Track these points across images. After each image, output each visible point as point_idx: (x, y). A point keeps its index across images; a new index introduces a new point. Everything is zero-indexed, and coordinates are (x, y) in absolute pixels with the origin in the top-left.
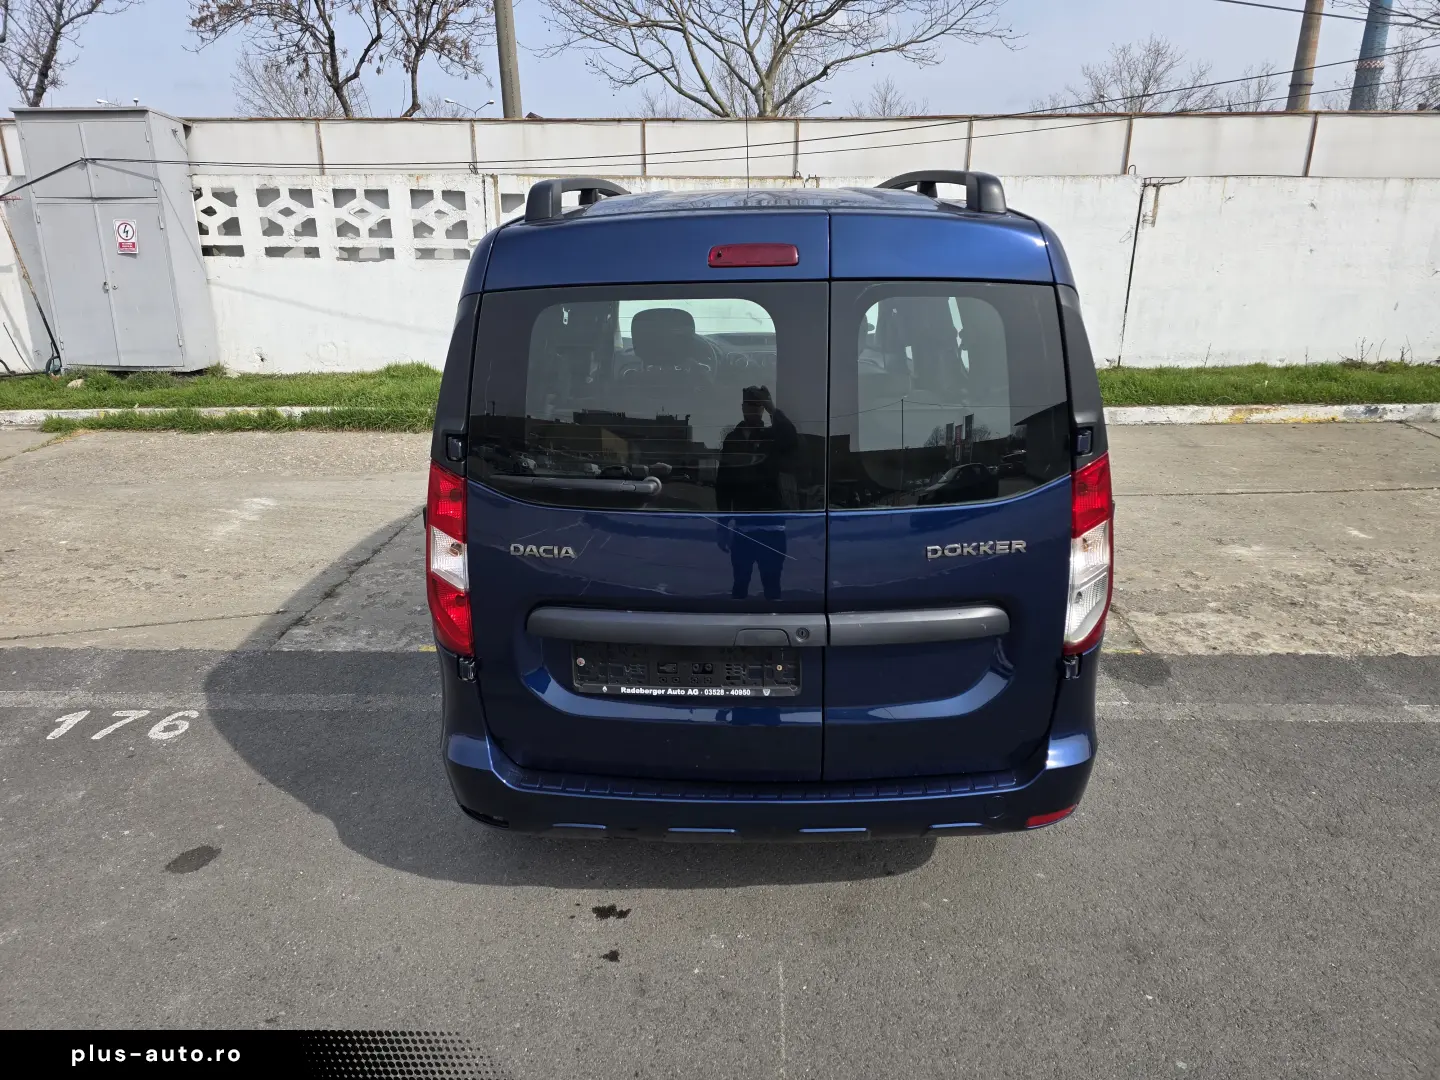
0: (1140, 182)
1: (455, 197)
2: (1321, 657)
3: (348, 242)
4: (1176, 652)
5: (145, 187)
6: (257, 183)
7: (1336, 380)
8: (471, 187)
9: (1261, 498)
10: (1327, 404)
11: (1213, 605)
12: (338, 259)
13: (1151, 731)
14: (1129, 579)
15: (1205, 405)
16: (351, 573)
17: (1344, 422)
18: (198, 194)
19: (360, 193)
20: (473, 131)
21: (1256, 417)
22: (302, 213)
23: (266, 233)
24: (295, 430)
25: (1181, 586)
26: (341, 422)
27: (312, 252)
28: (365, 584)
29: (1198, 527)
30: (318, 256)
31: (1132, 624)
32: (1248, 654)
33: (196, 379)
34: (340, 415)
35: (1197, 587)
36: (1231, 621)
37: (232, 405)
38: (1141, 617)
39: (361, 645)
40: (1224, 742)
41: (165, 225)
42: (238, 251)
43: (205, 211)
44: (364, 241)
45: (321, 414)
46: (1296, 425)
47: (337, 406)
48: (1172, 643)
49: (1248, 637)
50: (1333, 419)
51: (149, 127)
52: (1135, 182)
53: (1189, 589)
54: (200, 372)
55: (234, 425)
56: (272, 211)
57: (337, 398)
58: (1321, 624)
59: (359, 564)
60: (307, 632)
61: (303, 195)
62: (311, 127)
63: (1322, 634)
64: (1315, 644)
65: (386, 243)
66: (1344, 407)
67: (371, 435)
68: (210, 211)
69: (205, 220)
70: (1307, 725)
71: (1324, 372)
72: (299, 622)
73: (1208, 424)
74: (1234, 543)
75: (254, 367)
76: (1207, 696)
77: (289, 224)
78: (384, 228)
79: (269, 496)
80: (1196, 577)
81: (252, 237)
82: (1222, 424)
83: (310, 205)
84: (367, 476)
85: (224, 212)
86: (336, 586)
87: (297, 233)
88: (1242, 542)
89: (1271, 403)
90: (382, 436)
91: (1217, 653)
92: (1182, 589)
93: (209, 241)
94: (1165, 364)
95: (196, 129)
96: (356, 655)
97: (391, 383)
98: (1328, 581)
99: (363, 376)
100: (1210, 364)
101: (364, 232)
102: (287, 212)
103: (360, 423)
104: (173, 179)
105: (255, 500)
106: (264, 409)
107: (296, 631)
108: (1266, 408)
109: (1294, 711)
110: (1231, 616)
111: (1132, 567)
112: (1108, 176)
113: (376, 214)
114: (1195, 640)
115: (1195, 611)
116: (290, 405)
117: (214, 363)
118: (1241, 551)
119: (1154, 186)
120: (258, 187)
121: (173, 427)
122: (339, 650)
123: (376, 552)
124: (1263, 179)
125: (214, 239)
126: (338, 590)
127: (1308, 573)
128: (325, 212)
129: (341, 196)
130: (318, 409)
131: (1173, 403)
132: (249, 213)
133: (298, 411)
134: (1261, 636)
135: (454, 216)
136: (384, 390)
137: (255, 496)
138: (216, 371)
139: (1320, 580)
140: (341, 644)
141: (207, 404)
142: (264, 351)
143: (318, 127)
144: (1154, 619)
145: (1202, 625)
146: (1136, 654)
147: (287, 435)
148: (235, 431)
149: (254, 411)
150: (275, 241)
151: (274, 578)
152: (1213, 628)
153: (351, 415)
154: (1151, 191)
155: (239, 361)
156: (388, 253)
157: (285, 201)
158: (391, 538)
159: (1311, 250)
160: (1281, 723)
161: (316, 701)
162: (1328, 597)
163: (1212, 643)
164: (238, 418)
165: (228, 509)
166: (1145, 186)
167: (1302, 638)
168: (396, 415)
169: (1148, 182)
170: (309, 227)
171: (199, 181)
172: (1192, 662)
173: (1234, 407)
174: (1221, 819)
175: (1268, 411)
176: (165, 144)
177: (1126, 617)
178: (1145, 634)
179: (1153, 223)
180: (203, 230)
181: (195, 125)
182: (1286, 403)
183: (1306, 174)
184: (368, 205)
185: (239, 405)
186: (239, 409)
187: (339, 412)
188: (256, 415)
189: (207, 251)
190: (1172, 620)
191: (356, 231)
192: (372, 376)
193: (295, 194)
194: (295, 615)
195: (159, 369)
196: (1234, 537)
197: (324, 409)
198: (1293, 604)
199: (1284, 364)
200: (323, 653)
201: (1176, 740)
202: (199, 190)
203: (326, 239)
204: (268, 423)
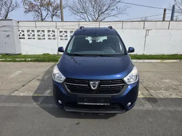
0: (146, 30)
1: (53, 31)
3: (39, 37)
6: (27, 29)
8: (56, 30)
10: (174, 60)
11: (163, 89)
12: (38, 39)
14: (149, 85)
18: (19, 31)
19: (41, 31)
20: (56, 23)
21: (164, 61)
22: (33, 33)
27: (34, 38)
28: (30, 84)
29: (158, 77)
35: (160, 86)
42: (24, 38)
43: (20, 33)
44: (41, 37)
45: (32, 60)
47: (35, 59)
50: (175, 62)
55: (21, 61)
56: (29, 33)
57: (35, 57)
61: (33, 31)
65: (44, 37)
66: (176, 60)
73: (157, 62)
74: (164, 79)
77: (31, 35)
78: (44, 35)
79: (21, 71)
80: (159, 84)
81: (26, 37)
82: (159, 62)
85: (22, 33)
89: (166, 59)
104: (15, 29)
105: (19, 71)
107: (16, 92)
113: (43, 33)
115: (160, 90)
116: (27, 58)
118: (166, 80)
119: (148, 30)
123: (33, 79)
128: (36, 33)
129: (38, 31)
133: (29, 59)
134: (172, 95)
135: (53, 34)
136: (42, 57)
150: (29, 37)
156: (44, 39)
157: (31, 32)
158: (36, 77)
163: (164, 96)
165: (14, 72)
171: (19, 29)
176: (15, 24)
177: (149, 91)
179: (148, 35)
181: (19, 22)
182: (168, 59)
189: (20, 38)
203: (36, 37)
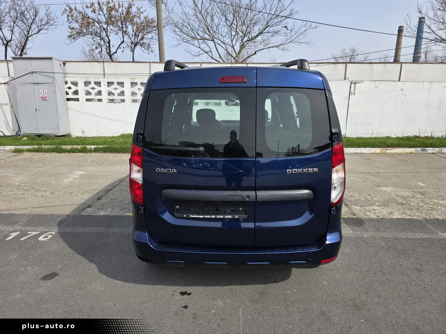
0: (350, 82)
1: (144, 84)
2: (412, 219)
3: (111, 97)
4: (367, 217)
5: (50, 80)
6: (84, 80)
7: (412, 141)
9: (391, 174)
10: (409, 148)
11: (377, 204)
12: (108, 102)
13: (359, 240)
14: (351, 196)
15: (372, 147)
16: (106, 193)
17: (415, 153)
18: (66, 83)
19: (115, 83)
20: (150, 65)
21: (388, 151)
22: (98, 89)
23: (86, 94)
24: (91, 152)
25: (367, 198)
26: (106, 150)
27: (100, 100)
28: (111, 196)
29: (371, 182)
30: (102, 101)
31: (352, 209)
32: (389, 218)
33: (62, 137)
34: (106, 148)
35: (372, 199)
36: (383, 209)
37: (73, 145)
38: (355, 207)
39: (108, 213)
40: (383, 244)
41: (56, 92)
42: (77, 100)
43: (68, 88)
44: (116, 97)
45: (100, 148)
46: (400, 154)
47: (105, 145)
48: (365, 215)
49: (389, 213)
50: (412, 152)
51: (53, 63)
52: (348, 82)
53: (370, 199)
54: (63, 136)
55: (73, 151)
56: (88, 88)
57: (105, 143)
58: (411, 210)
59: (109, 190)
60: (91, 209)
61: (98, 84)
62: (102, 64)
63: (412, 213)
64: (410, 215)
65: (122, 98)
66: (415, 149)
67: (115, 154)
68: (70, 88)
69: (68, 90)
70: (409, 239)
71: (408, 138)
72: (89, 206)
73: (373, 153)
74: (383, 186)
75: (80, 134)
76: (377, 230)
77: (93, 92)
78: (122, 93)
79: (82, 171)
80: (372, 196)
81: (82, 96)
82: (378, 153)
83: (100, 86)
84: (113, 165)
85: (74, 88)
86: (102, 196)
87: (96, 95)
88: (386, 186)
89: (393, 147)
90: (119, 155)
91: (379, 218)
92: (367, 199)
93: (69, 97)
94: (360, 136)
95: (67, 64)
96: (106, 216)
97: (122, 139)
98: (413, 198)
99: (113, 137)
100: (373, 136)
101: (116, 94)
102: (93, 88)
103: (112, 151)
104: (59, 78)
105: (78, 172)
106: (82, 146)
107: (88, 209)
108: (391, 148)
109: (404, 235)
110: (383, 207)
111: (352, 193)
112: (340, 80)
113: (120, 89)
114: (372, 214)
115: (372, 206)
116: (90, 145)
117: (68, 133)
118: (386, 189)
119: (354, 83)
120: (84, 81)
121: (54, 151)
122: (101, 215)
123: (115, 187)
124: (387, 82)
125: (71, 96)
126: (103, 197)
127: (406, 195)
128: (104, 89)
129: (110, 84)
130: (99, 146)
131: (362, 147)
132: (81, 88)
133: (93, 147)
134: (393, 213)
136: (120, 141)
137: (78, 171)
138: (68, 136)
139: (410, 197)
140: (102, 213)
141: (65, 145)
142: (84, 130)
143: (104, 64)
144: (359, 208)
145: (374, 210)
146: (354, 218)
147: (89, 154)
148: (73, 153)
149: (79, 147)
150: (89, 97)
151: (82, 194)
152: (378, 210)
153: (110, 148)
154: (353, 85)
155: (76, 133)
156: (123, 101)
157: (92, 85)
158: (120, 183)
159: (402, 103)
160: (401, 238)
161: (93, 230)
162: (413, 202)
163: (378, 215)
164: (74, 149)
165: (69, 174)
166: (351, 83)
167: (406, 214)
168: (123, 148)
169: (352, 82)
170: (100, 93)
171: (67, 79)
172: (371, 220)
173: (381, 148)
174: (383, 266)
175: (391, 150)
176: (57, 68)
177: (350, 207)
178: (357, 212)
179: (354, 94)
180: (67, 93)
181: (67, 63)
182: (397, 147)
183: (399, 80)
184: (118, 87)
185: (75, 145)
186: (75, 146)
187: (105, 147)
188: (80, 148)
189: (68, 100)
190: (365, 208)
191: (114, 94)
192: (116, 137)
193: (96, 83)
194: (88, 205)
195: (51, 135)
196: (383, 185)
197: (101, 146)
198: (403, 204)
199: (396, 137)
200: (96, 215)
201: (367, 243)
202: (67, 82)
203: (105, 96)
204: (83, 151)
